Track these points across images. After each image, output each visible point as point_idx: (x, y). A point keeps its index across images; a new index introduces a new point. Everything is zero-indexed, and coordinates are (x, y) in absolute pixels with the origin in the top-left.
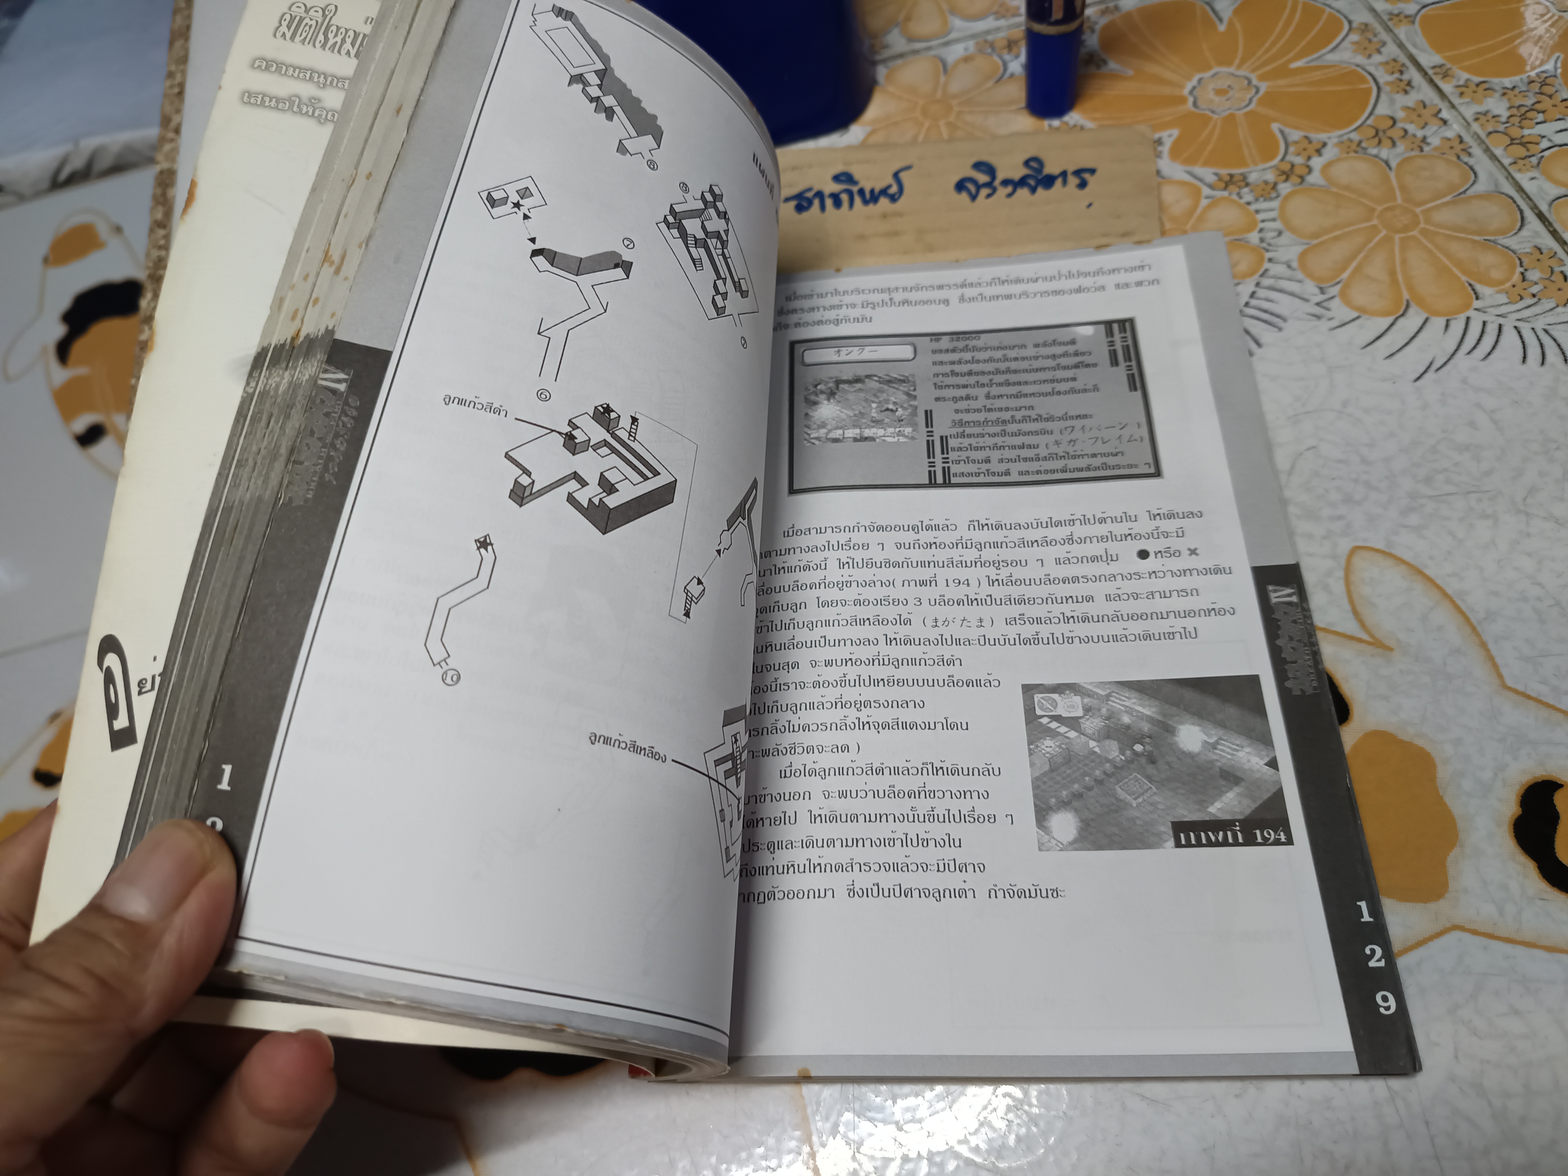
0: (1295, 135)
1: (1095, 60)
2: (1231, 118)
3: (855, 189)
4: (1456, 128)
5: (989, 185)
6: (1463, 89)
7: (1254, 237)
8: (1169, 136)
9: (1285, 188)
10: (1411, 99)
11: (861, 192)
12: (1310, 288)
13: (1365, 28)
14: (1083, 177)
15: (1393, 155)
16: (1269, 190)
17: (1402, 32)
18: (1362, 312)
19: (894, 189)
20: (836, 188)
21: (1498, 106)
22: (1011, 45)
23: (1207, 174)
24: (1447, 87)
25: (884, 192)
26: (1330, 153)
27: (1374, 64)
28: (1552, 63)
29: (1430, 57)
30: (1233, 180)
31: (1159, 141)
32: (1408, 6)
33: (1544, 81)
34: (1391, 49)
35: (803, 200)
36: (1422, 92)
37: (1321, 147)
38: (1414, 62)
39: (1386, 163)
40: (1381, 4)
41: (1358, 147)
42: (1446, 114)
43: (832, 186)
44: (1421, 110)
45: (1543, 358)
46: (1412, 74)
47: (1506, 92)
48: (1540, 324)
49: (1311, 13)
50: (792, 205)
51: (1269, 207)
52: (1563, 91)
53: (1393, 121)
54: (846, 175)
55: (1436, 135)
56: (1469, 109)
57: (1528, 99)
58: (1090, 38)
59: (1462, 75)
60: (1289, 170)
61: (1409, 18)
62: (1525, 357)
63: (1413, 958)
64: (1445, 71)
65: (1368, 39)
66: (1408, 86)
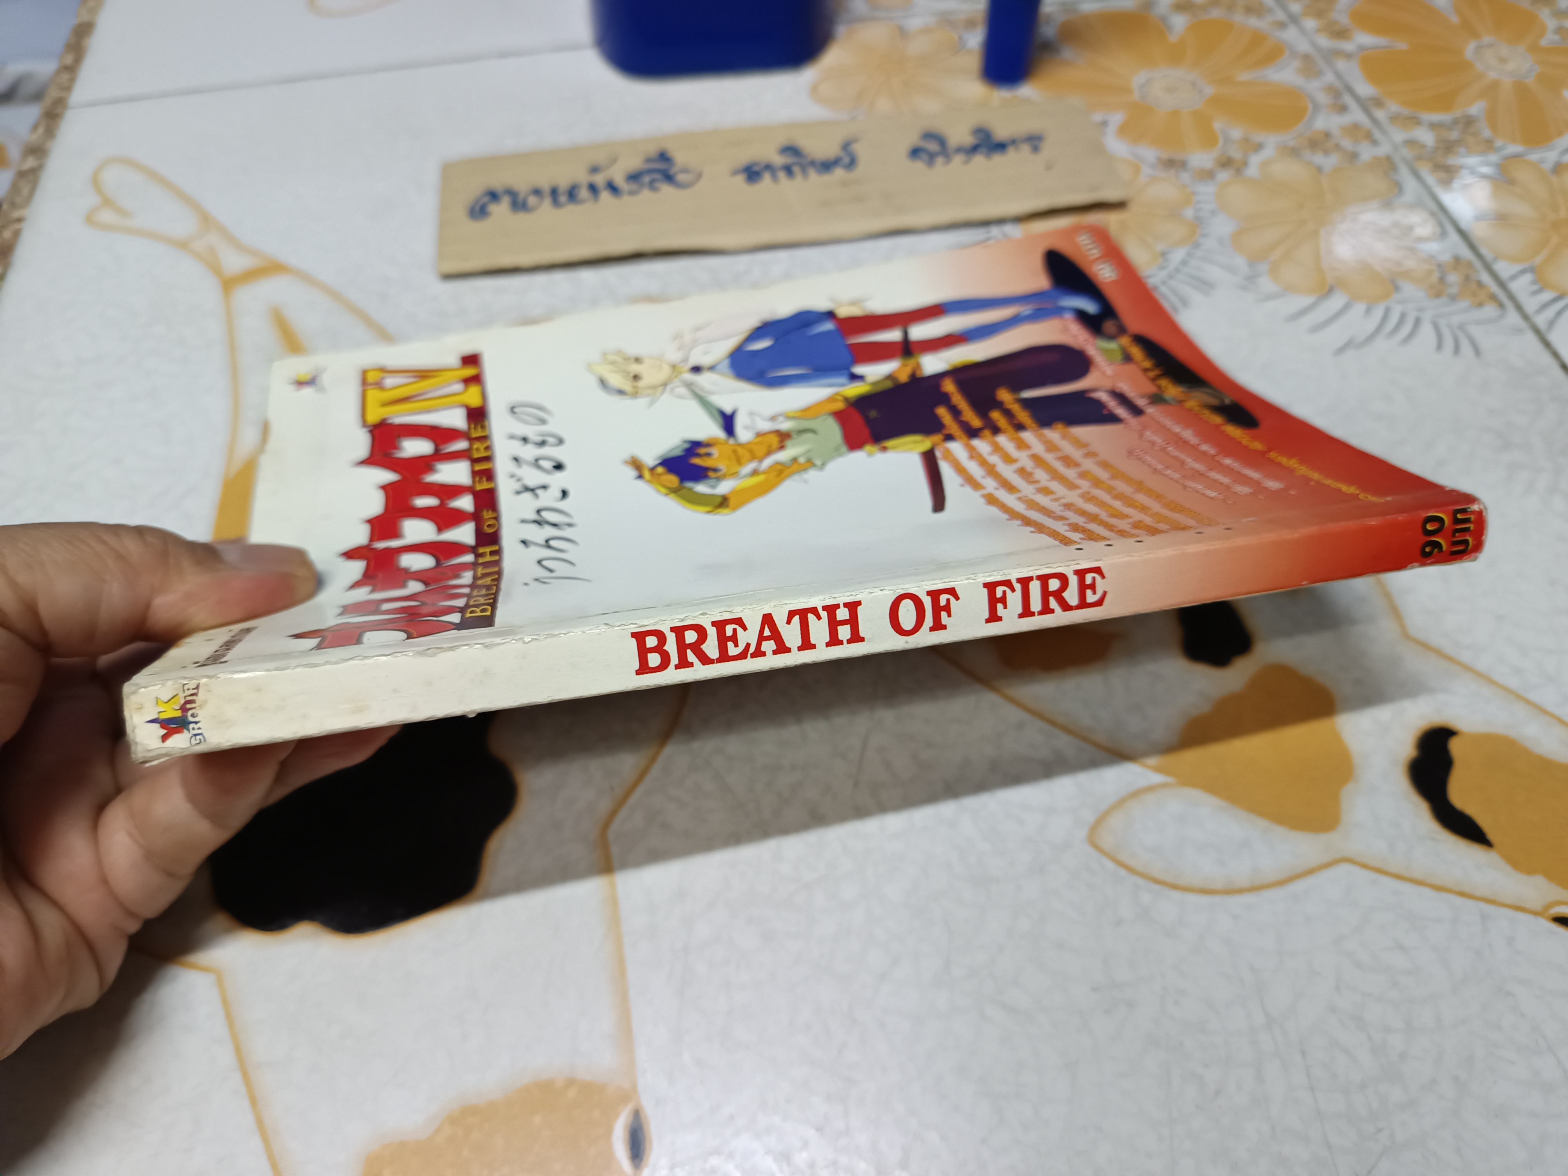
0: (1236, 133)
1: (1049, 47)
2: (1175, 114)
3: (807, 161)
4: (1383, 150)
5: (944, 153)
6: (1394, 118)
7: (1189, 213)
8: (1117, 118)
9: (1223, 176)
10: (1346, 119)
11: (813, 162)
12: (1240, 262)
13: (1306, 58)
14: (1034, 141)
15: (1330, 162)
16: (1208, 175)
17: (1341, 65)
18: (1289, 289)
20: (787, 160)
21: (1427, 137)
22: (970, 24)
23: (1149, 153)
24: (1380, 114)
25: (836, 161)
26: (1268, 152)
27: (1315, 88)
28: (1476, 109)
29: (1365, 89)
30: (1173, 164)
31: (1105, 124)
32: (1348, 46)
33: (1469, 122)
34: (1329, 78)
35: (752, 173)
36: (1356, 115)
37: (1259, 147)
38: (1350, 90)
39: (1320, 169)
40: (1324, 41)
41: (1294, 152)
42: (1377, 135)
43: (779, 160)
44: (1354, 130)
45: (1457, 350)
46: (1348, 99)
47: (1433, 126)
48: (1456, 320)
49: (1258, 38)
50: (740, 179)
51: (1206, 191)
52: (1487, 133)
53: (1327, 135)
54: (791, 150)
55: (1367, 152)
56: (1399, 135)
57: (1454, 135)
58: (1047, 31)
59: (1394, 107)
60: (1226, 163)
61: (1349, 56)
62: (1440, 346)
63: (1299, 886)
64: (1378, 103)
65: (1309, 66)
66: (1343, 109)
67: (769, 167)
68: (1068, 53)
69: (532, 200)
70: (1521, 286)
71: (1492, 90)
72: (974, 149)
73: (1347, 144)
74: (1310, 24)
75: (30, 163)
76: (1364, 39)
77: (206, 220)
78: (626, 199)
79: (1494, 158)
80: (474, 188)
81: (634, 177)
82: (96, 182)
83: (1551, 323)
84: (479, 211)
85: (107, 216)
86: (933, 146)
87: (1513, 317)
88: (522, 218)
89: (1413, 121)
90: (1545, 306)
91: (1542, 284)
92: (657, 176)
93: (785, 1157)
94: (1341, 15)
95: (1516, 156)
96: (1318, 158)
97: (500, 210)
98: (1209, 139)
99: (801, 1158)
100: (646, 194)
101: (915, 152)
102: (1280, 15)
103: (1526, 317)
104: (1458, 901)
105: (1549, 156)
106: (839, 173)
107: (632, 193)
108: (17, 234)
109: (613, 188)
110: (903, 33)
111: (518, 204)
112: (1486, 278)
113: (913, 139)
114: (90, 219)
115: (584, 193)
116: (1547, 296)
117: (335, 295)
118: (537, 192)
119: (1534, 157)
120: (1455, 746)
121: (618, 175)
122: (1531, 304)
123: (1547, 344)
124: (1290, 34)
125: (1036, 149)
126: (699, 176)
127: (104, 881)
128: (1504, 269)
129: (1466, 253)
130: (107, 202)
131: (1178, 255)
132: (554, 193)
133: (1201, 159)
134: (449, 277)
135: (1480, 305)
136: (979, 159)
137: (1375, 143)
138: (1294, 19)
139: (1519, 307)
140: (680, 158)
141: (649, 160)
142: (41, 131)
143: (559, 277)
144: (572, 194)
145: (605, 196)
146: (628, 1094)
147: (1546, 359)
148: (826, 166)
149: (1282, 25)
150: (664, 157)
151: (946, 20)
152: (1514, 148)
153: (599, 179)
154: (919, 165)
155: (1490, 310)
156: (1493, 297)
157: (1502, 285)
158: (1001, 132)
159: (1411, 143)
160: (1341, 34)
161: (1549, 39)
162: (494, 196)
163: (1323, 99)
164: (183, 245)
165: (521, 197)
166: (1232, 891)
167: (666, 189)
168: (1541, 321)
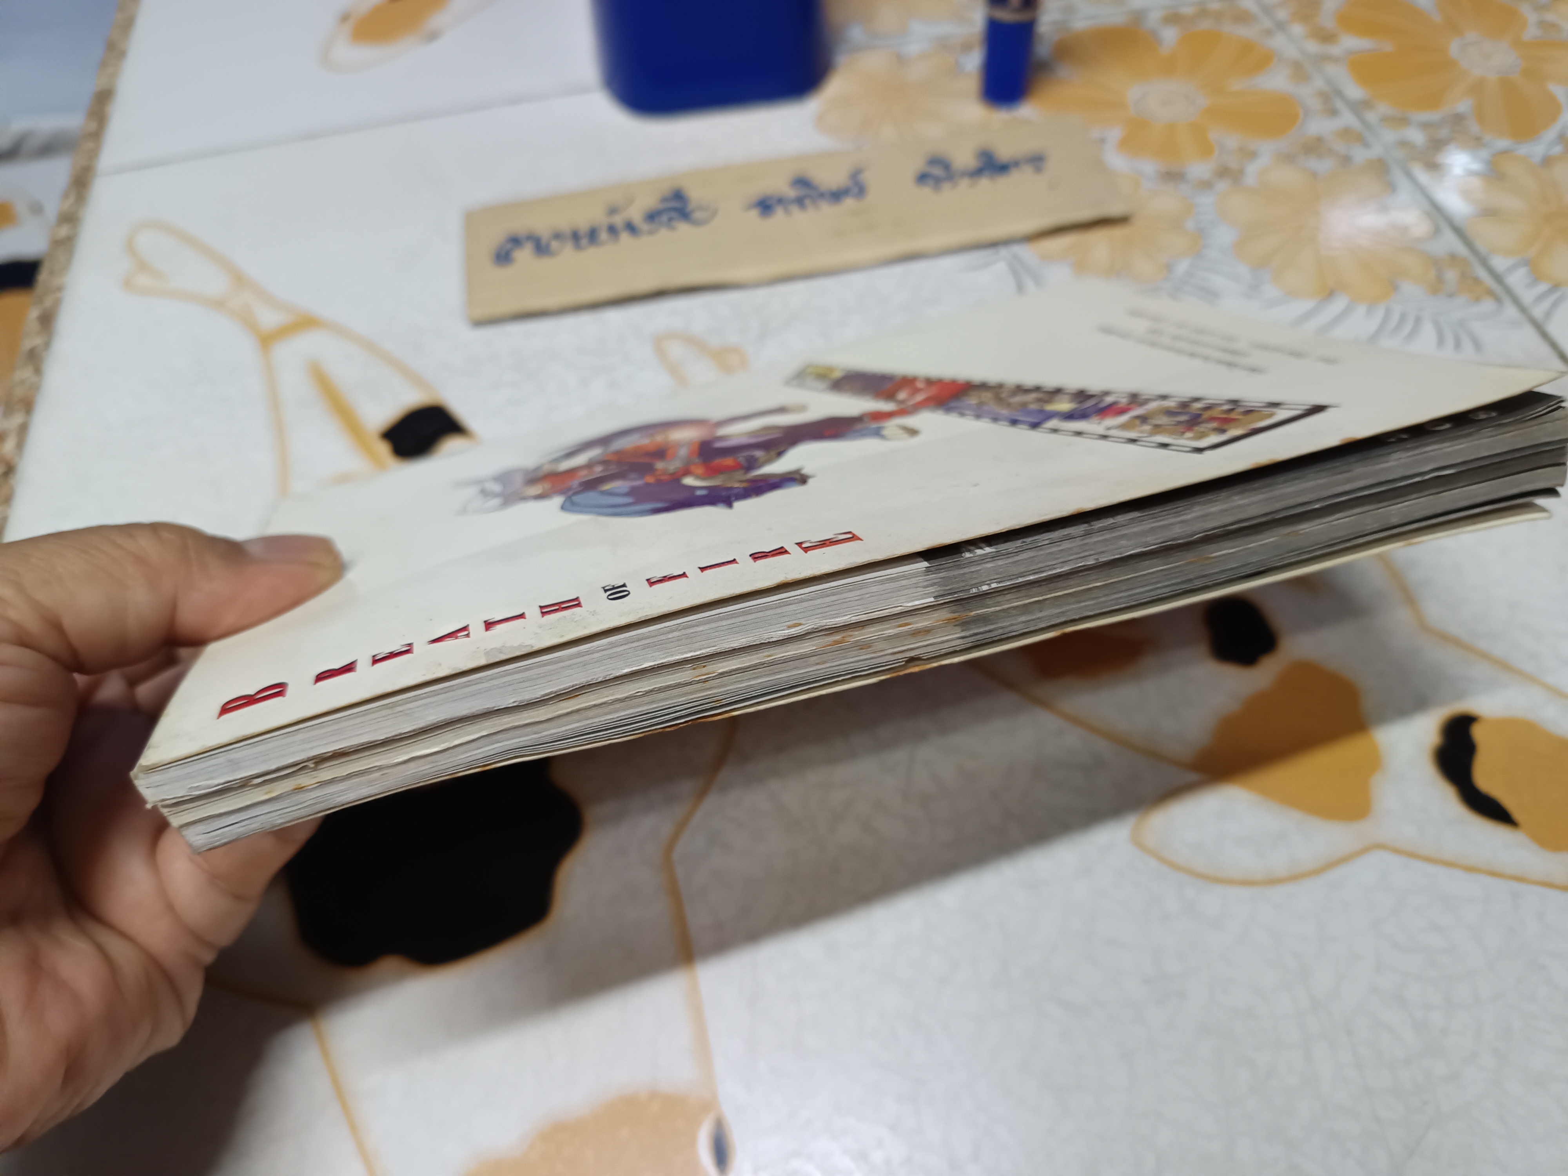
1: (1045, 67)
2: (1171, 127)
3: (815, 194)
4: (1376, 151)
5: (948, 179)
7: (1190, 225)
8: (1115, 134)
9: (1222, 186)
10: (1338, 123)
11: (822, 196)
12: (1243, 270)
13: (1296, 64)
14: (1037, 161)
15: (1324, 166)
16: (1206, 185)
17: (1331, 69)
18: (1291, 294)
19: (855, 191)
20: (796, 192)
21: (1417, 137)
22: (966, 48)
23: (1149, 167)
24: (1370, 117)
25: (845, 191)
26: (1265, 159)
27: (1306, 94)
28: (1463, 106)
29: (1354, 91)
30: (1173, 176)
31: (1103, 140)
32: (1335, 50)
33: (1458, 119)
34: (1319, 83)
35: (765, 206)
36: (1347, 119)
37: (1253, 155)
38: (1339, 93)
39: (1314, 175)
40: (1313, 47)
41: (1288, 158)
42: (1369, 137)
43: (791, 193)
44: (1346, 133)
45: (1458, 345)
46: (1339, 105)
47: (1425, 126)
48: (1456, 316)
49: (1247, 48)
50: (754, 214)
51: (1206, 201)
52: (1474, 128)
53: (1320, 140)
54: (802, 182)
55: (1360, 155)
56: (1389, 136)
57: (1443, 133)
58: (1042, 49)
59: (1383, 108)
60: (1224, 172)
61: (1335, 60)
62: (1441, 341)
63: (1336, 874)
64: (1366, 104)
65: (1299, 72)
66: (1333, 112)
67: (780, 201)
68: (1064, 71)
69: (554, 245)
70: (1517, 279)
71: (1478, 88)
72: (977, 173)
73: (1340, 147)
74: (1298, 29)
75: (64, 231)
76: (1351, 42)
77: (239, 279)
78: (645, 240)
79: (1484, 154)
80: (496, 236)
81: (652, 217)
82: (130, 247)
83: (1548, 314)
84: (503, 257)
85: (143, 280)
86: (937, 171)
87: (1511, 311)
88: (545, 263)
89: (1403, 121)
90: (1540, 298)
91: (1537, 276)
92: (673, 214)
93: (862, 1157)
94: (1327, 19)
95: (1505, 152)
96: (1313, 163)
97: (524, 255)
98: (1206, 149)
99: (877, 1157)
100: (664, 233)
101: (922, 178)
102: (1267, 23)
103: (1523, 309)
104: (1488, 880)
105: (1537, 149)
106: (849, 203)
107: (651, 233)
108: (57, 303)
109: (631, 228)
110: (901, 60)
111: (541, 248)
112: (1482, 273)
113: (917, 164)
114: (128, 284)
115: (604, 235)
116: (1543, 287)
117: (370, 347)
118: (558, 236)
119: (1523, 150)
120: (1478, 733)
121: (635, 213)
122: (1527, 296)
123: (1545, 335)
124: (1278, 42)
125: (1038, 169)
126: (714, 213)
127: (170, 907)
128: (1500, 263)
129: (1461, 249)
130: (143, 266)
131: (1182, 267)
132: (576, 236)
133: (1199, 169)
134: (480, 322)
135: (1477, 300)
136: (984, 183)
137: (1366, 145)
138: (1281, 26)
139: (1516, 301)
140: (695, 194)
141: (664, 200)
142: (71, 200)
143: (586, 320)
144: (593, 235)
145: (625, 237)
146: (709, 1105)
147: (1544, 350)
148: (837, 196)
149: (1268, 33)
150: (678, 196)
151: (943, 44)
152: (1503, 143)
153: (618, 220)
154: (926, 192)
155: (1488, 305)
156: (1490, 293)
157: (1498, 278)
158: (1004, 152)
159: (1404, 144)
160: (1327, 37)
161: (1531, 32)
162: (516, 241)
163: (1314, 103)
164: (218, 304)
165: (544, 241)
166: (1272, 881)
167: (683, 228)
168: (1538, 312)
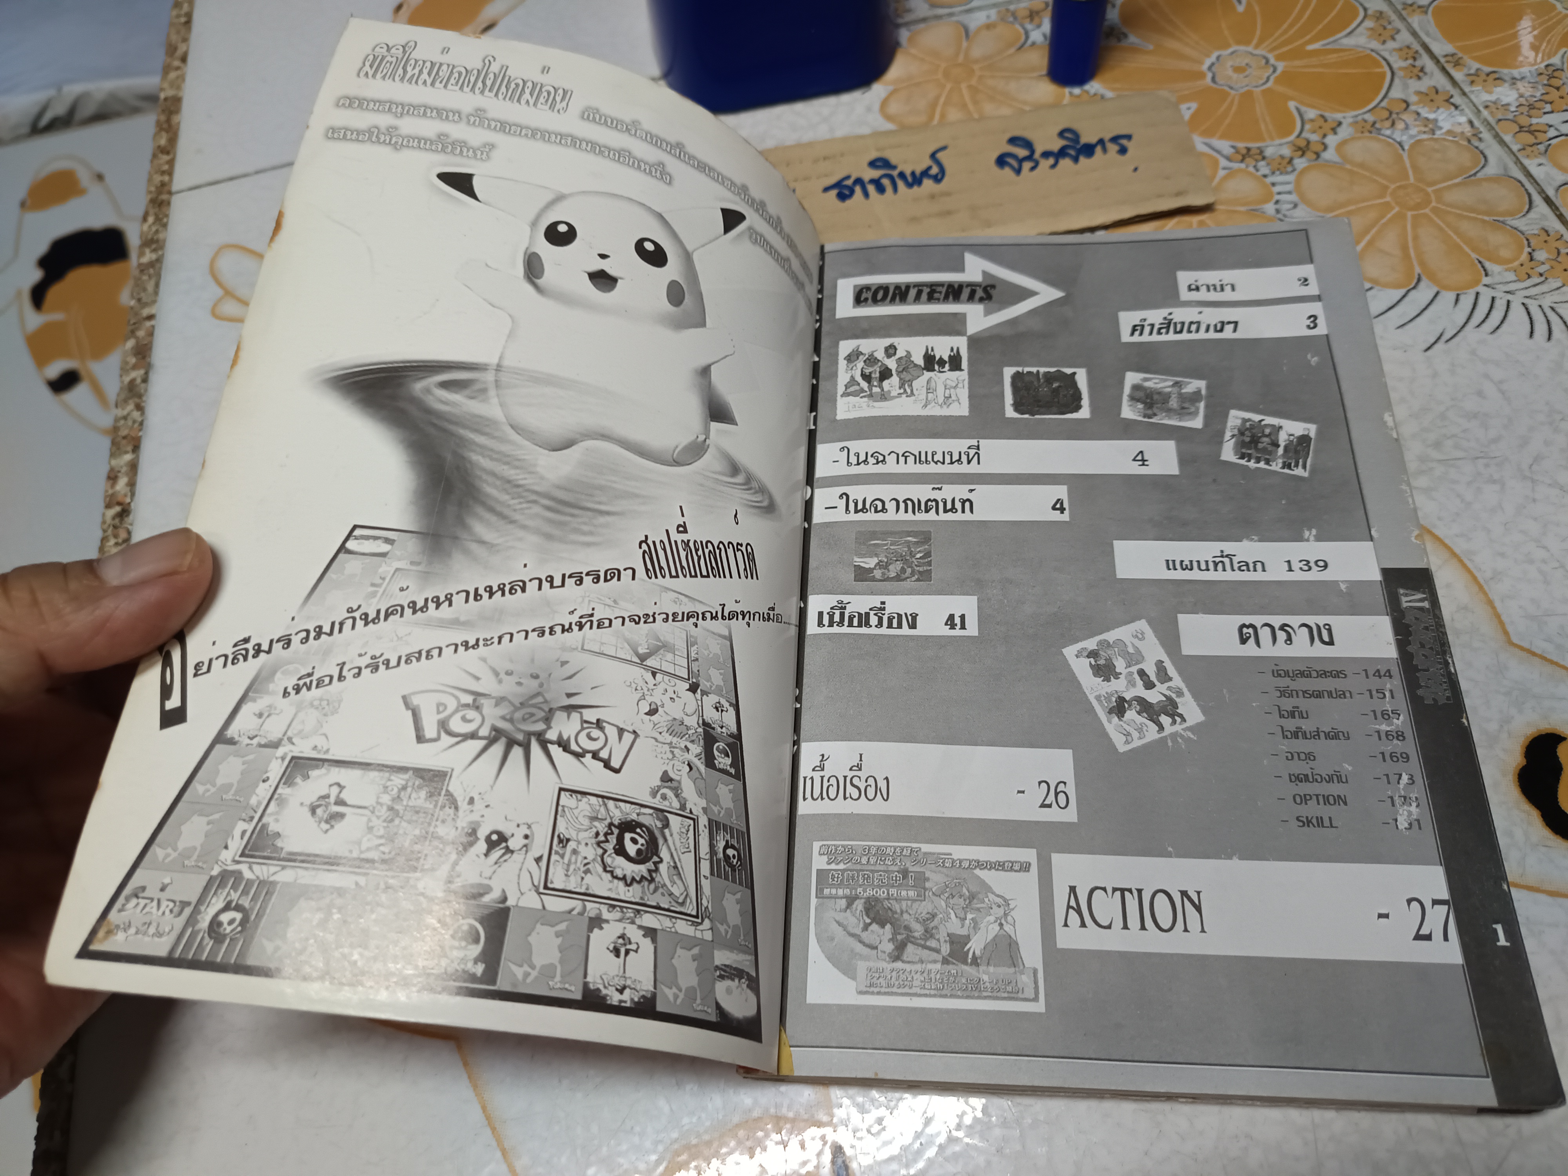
0: (1311, 114)
1: (1116, 34)
2: (1249, 95)
3: (895, 173)
5: (1029, 158)
6: (1473, 78)
7: (1270, 208)
8: (1188, 109)
9: (1300, 163)
10: (1424, 85)
11: (902, 175)
13: (1380, 15)
14: (1122, 141)
16: (1285, 165)
17: (1415, 21)
18: (1376, 283)
19: (935, 170)
20: (876, 174)
21: (1508, 96)
22: (1035, 14)
23: (1225, 146)
24: (1458, 75)
25: (925, 173)
26: (1344, 132)
27: (1388, 49)
29: (1440, 46)
30: (1251, 153)
33: (1552, 73)
34: (1404, 37)
35: (843, 190)
36: (1434, 77)
37: (1336, 126)
38: (1427, 48)
39: (1400, 144)
41: (1372, 127)
42: (1457, 99)
43: (867, 174)
44: (1432, 95)
46: (1425, 60)
47: (1516, 82)
48: (1547, 302)
50: (832, 196)
51: (1285, 181)
53: (1406, 104)
54: (879, 162)
55: (1447, 120)
56: (1480, 97)
58: (1113, 13)
59: (1472, 64)
60: (1302, 150)
61: (1422, 8)
62: (1532, 332)
64: (1456, 60)
66: (1420, 72)
67: (859, 181)
68: (1133, 38)
72: (1060, 155)
73: (1426, 111)
82: (213, 272)
85: (229, 307)
86: (1019, 151)
89: (1494, 77)
101: (1001, 161)
106: (930, 185)
108: (151, 333)
110: (966, 32)
113: (998, 145)
114: (215, 312)
125: (1123, 150)
129: (1554, 222)
130: (228, 293)
133: (1278, 145)
136: (1066, 163)
137: (1455, 107)
148: (916, 180)
151: (1007, 11)
154: (1008, 174)
158: (1088, 133)
159: (1493, 105)
163: (1400, 62)
